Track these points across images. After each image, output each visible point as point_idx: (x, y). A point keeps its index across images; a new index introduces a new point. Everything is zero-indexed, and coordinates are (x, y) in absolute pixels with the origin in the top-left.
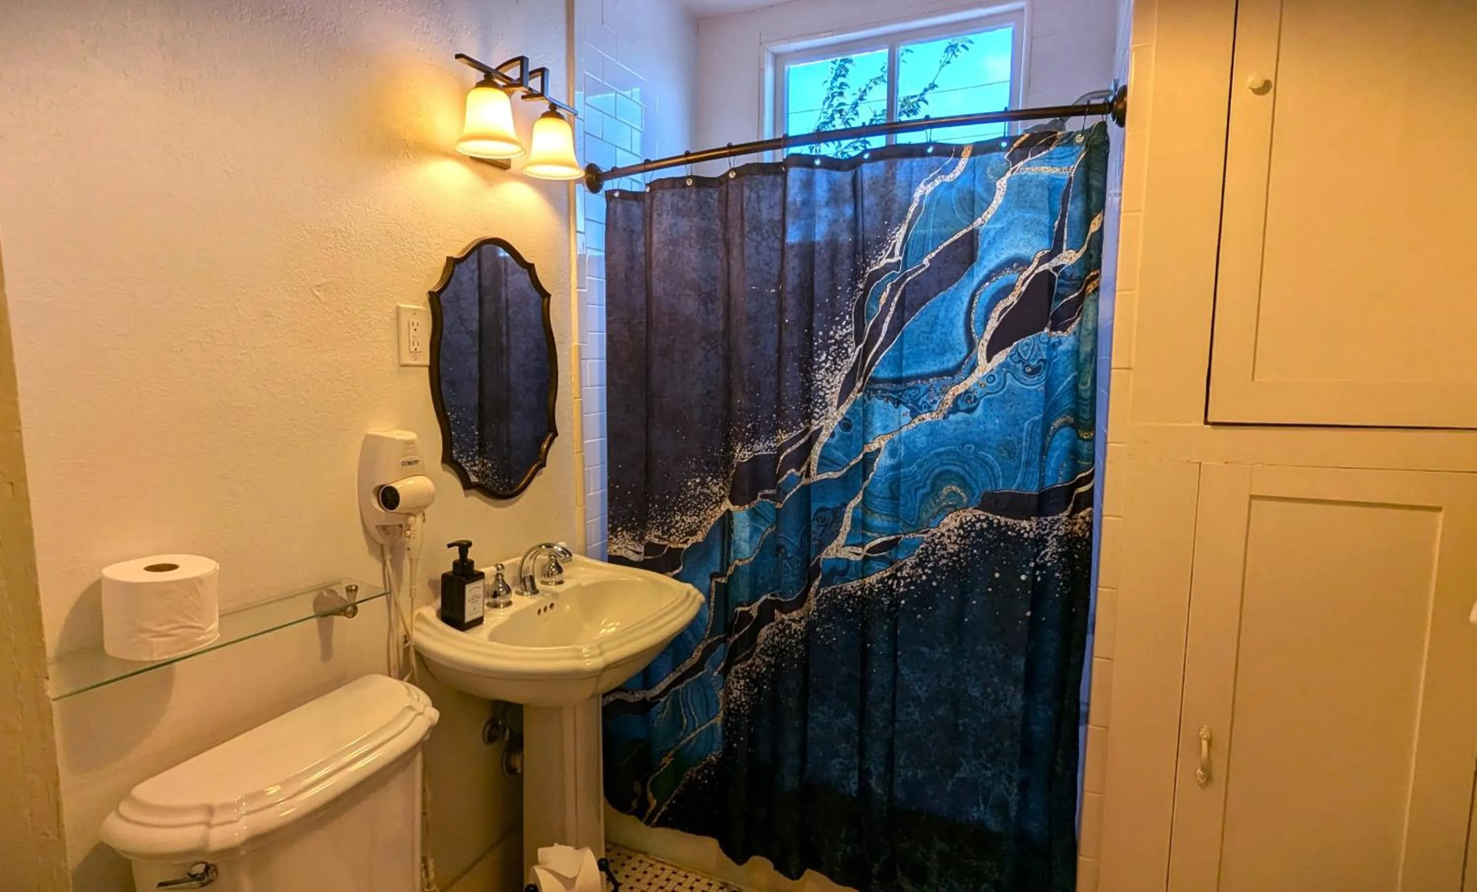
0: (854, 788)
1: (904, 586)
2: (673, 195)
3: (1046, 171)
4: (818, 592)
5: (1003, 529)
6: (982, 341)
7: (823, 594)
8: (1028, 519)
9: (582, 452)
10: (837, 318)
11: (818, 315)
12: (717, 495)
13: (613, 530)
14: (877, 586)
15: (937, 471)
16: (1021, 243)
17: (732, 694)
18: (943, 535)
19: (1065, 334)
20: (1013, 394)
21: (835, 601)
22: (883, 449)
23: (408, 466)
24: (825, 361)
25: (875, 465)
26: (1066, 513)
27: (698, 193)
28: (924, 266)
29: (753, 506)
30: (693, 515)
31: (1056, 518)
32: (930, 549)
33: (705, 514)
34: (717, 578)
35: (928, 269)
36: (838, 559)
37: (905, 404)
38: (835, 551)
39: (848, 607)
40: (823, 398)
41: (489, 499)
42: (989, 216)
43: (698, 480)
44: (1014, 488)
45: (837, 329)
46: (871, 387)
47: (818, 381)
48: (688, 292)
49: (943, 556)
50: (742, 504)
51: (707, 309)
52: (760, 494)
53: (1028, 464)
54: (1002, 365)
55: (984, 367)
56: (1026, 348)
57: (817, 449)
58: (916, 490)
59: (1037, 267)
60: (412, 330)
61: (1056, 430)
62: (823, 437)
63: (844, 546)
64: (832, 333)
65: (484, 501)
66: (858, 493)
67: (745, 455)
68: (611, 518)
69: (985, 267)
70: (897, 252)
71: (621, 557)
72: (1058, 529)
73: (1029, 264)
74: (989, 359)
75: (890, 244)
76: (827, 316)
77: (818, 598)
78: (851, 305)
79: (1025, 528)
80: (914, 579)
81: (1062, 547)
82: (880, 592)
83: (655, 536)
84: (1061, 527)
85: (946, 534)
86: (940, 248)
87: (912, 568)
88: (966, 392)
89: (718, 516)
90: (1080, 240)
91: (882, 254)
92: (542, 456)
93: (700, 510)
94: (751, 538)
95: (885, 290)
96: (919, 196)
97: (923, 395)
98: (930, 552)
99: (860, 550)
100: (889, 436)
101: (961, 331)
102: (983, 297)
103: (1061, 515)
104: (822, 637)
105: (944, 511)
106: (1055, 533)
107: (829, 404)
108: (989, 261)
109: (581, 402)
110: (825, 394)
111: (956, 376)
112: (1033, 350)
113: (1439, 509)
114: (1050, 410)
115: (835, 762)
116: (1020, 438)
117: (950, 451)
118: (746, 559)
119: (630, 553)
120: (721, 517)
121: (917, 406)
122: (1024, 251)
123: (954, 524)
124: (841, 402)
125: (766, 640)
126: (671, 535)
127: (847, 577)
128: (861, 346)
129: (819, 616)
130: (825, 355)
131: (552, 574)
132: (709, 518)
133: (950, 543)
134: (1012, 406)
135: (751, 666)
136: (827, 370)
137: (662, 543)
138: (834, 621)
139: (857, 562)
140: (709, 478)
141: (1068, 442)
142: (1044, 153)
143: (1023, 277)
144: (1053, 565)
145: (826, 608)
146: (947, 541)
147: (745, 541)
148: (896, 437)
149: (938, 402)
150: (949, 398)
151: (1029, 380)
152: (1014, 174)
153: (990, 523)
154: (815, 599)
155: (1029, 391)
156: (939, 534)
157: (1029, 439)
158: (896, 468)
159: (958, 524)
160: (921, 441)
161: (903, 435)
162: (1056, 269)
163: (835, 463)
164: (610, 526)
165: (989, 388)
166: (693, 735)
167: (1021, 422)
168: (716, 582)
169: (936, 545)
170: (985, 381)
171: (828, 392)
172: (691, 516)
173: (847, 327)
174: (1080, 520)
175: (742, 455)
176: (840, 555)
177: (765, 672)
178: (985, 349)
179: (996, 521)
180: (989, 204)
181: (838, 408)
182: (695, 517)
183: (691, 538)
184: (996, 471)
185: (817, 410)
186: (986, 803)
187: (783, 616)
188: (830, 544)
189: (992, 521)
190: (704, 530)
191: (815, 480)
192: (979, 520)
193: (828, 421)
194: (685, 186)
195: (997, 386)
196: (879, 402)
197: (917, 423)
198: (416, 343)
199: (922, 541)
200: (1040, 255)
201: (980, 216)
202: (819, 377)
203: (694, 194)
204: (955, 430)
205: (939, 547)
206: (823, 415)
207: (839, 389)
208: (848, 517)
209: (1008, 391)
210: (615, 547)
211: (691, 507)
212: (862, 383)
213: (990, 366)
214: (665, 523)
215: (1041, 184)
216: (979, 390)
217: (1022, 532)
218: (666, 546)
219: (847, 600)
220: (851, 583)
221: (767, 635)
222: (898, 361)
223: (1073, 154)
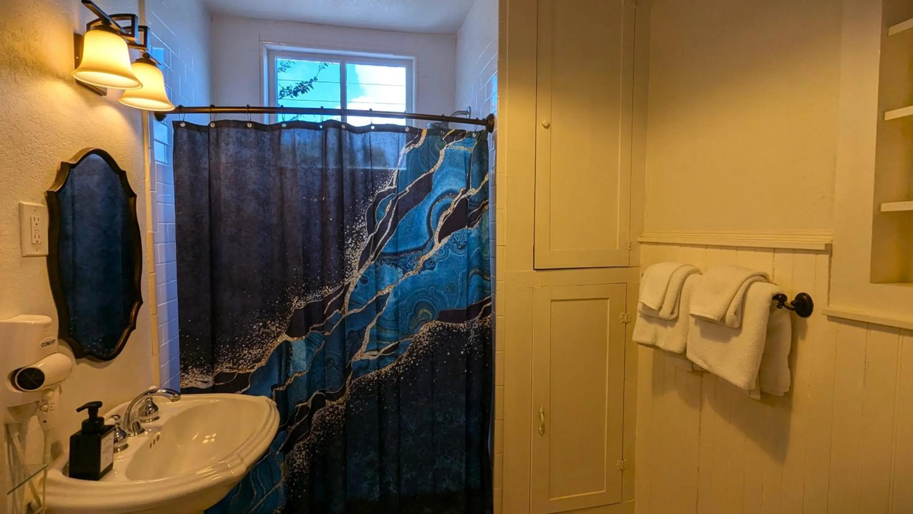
0: (377, 496)
1: (402, 370)
2: (237, 132)
3: (462, 149)
4: (350, 382)
5: (450, 329)
6: (436, 232)
7: (354, 383)
8: (463, 323)
9: (157, 313)
10: (356, 218)
11: (347, 216)
12: (274, 333)
13: (185, 370)
14: (390, 372)
15: (416, 302)
16: (453, 183)
17: (296, 463)
18: (420, 337)
19: (473, 229)
20: (453, 259)
21: (360, 386)
22: (391, 293)
23: (47, 346)
24: (351, 243)
25: (387, 303)
26: (478, 317)
27: (256, 133)
28: (406, 191)
29: (307, 336)
30: (258, 348)
31: (473, 320)
32: (415, 345)
33: (267, 346)
34: (276, 388)
35: (408, 193)
36: (362, 360)
37: (400, 267)
38: (359, 356)
39: (369, 388)
40: (350, 265)
41: (94, 363)
42: (437, 168)
43: (261, 324)
44: (455, 308)
45: (356, 224)
46: (380, 258)
47: (347, 255)
48: (250, 197)
49: (421, 349)
50: (299, 336)
51: (264, 210)
52: (311, 328)
53: (461, 294)
54: (446, 245)
55: (438, 246)
56: (458, 236)
57: (348, 295)
58: (407, 314)
59: (461, 196)
60: (34, 225)
61: (471, 277)
62: (351, 288)
63: (365, 352)
64: (354, 227)
65: (91, 365)
66: (373, 319)
67: (301, 304)
68: (183, 360)
69: (436, 194)
70: (394, 183)
71: (192, 388)
72: (475, 326)
73: (458, 194)
74: (440, 242)
75: (390, 178)
76: (351, 217)
77: (351, 386)
78: (364, 211)
79: (462, 327)
80: (407, 364)
81: (477, 334)
82: (392, 374)
83: (227, 368)
84: (476, 324)
85: (422, 336)
86: (414, 182)
87: (406, 358)
88: (429, 259)
89: (276, 346)
90: (477, 184)
91: (386, 184)
92: (131, 321)
93: (263, 344)
94: (307, 357)
95: (388, 203)
96: (403, 153)
97: (408, 262)
98: (414, 347)
99: (376, 353)
100: (394, 285)
101: (426, 226)
102: (436, 209)
103: (475, 318)
104: (354, 410)
105: (420, 324)
106: (473, 327)
107: (354, 268)
108: (438, 191)
109: (155, 275)
110: (352, 263)
111: (424, 251)
112: (461, 236)
113: (607, 299)
114: (469, 266)
115: (365, 485)
116: (457, 282)
117: (422, 291)
118: (304, 371)
119: (199, 383)
120: (277, 347)
121: (406, 267)
122: (454, 187)
123: (425, 330)
124: (360, 267)
125: (317, 420)
126: (240, 364)
127: (368, 370)
128: (373, 234)
129: (352, 397)
130: (351, 240)
131: (150, 413)
132: (270, 348)
133: (424, 341)
134: (452, 265)
135: (309, 441)
136: (352, 248)
137: (232, 371)
138: (361, 399)
139: (374, 360)
140: (269, 322)
141: (477, 281)
142: (461, 140)
143: (455, 200)
144: (474, 344)
145: (356, 391)
146: (422, 340)
147: (303, 360)
148: (396, 285)
149: (416, 264)
150: (421, 262)
151: (460, 252)
152: (448, 148)
153: (444, 327)
154: (349, 388)
155: (460, 257)
156: (418, 337)
157: (461, 282)
158: (397, 303)
159: (428, 330)
160: (408, 286)
161: (399, 284)
162: (468, 197)
163: (358, 303)
164: (182, 366)
165: (440, 256)
166: (262, 500)
167: (457, 273)
168: (276, 391)
169: (417, 343)
170: (438, 253)
171: (353, 261)
172: (256, 349)
173: (362, 223)
174: (488, 320)
175: (298, 304)
176: (363, 358)
177: (317, 442)
178: (438, 236)
179: (446, 326)
180: (437, 162)
181: (359, 270)
182: (259, 350)
183: (257, 364)
184: (445, 299)
185: (347, 273)
186: (448, 478)
187: (333, 403)
188: (357, 352)
189: (445, 326)
190: (266, 357)
191: (347, 315)
192: (438, 326)
193: (353, 279)
194: (246, 127)
195: (444, 255)
196: (387, 266)
197: (406, 277)
198: (37, 236)
199: (411, 342)
200: (462, 190)
201: (433, 167)
202: (348, 253)
203: (253, 134)
204: (425, 279)
205: (419, 344)
206: (350, 275)
207: (359, 259)
208: (368, 334)
209: (450, 258)
210: (187, 382)
211: (256, 343)
212: (374, 256)
213: (440, 245)
214: (235, 357)
215: (461, 155)
216: (436, 258)
217: (461, 329)
218: (235, 373)
219: (368, 384)
220: (370, 374)
221: (317, 418)
222: (395, 243)
223: (472, 142)
